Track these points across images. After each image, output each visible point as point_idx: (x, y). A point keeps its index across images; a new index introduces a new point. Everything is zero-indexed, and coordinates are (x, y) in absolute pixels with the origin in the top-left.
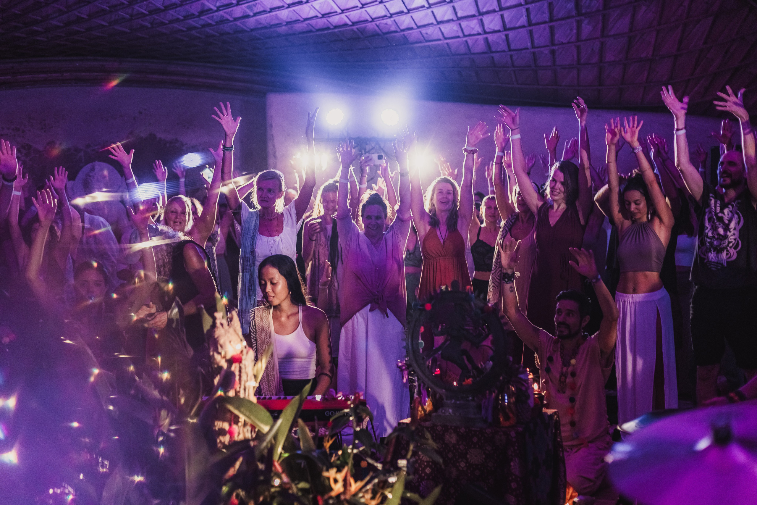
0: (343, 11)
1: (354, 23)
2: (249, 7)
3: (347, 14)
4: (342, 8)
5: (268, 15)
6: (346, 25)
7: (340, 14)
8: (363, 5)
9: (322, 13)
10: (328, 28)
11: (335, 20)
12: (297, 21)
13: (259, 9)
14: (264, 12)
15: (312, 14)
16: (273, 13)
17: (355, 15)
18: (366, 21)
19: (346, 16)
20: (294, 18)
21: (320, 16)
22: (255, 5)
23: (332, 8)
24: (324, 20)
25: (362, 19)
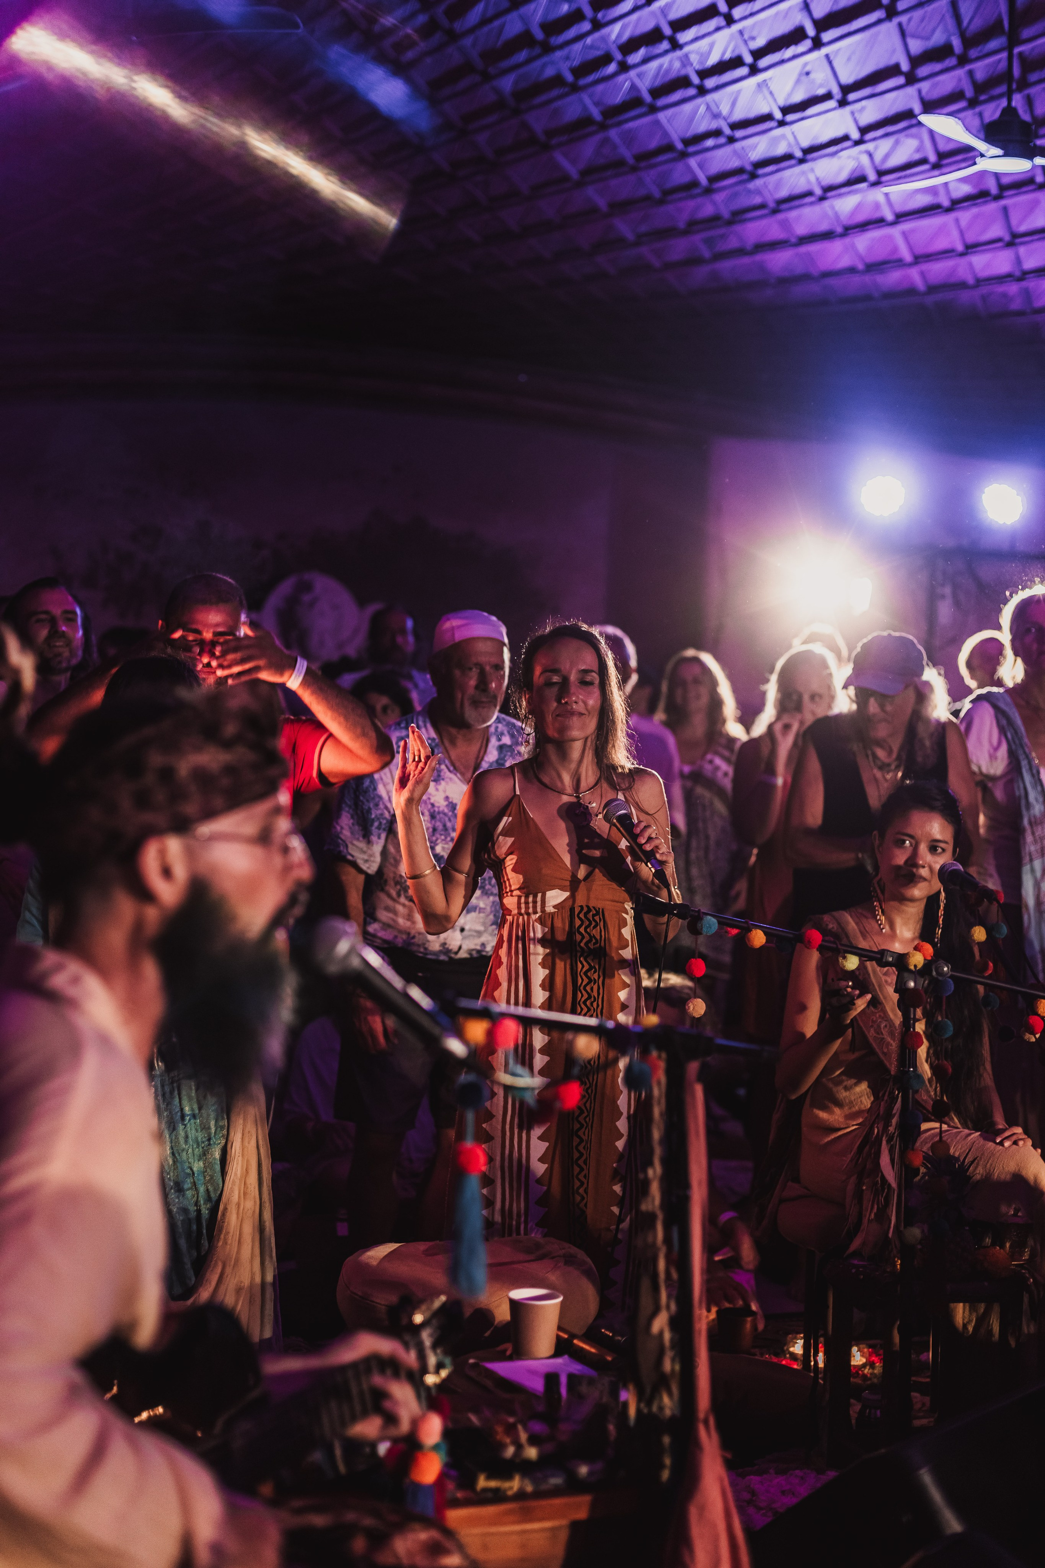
0: (920, 259)
1: (932, 289)
2: (709, 242)
3: (925, 267)
4: (920, 251)
5: (746, 260)
6: (911, 291)
7: (910, 265)
8: (971, 248)
9: (869, 260)
10: (868, 298)
11: (892, 278)
12: (806, 277)
13: (733, 243)
14: (741, 252)
15: (845, 262)
16: (758, 257)
17: (938, 269)
18: (962, 285)
19: (922, 274)
20: (799, 270)
21: (860, 266)
22: (722, 236)
23: (895, 249)
24: (867, 278)
25: (953, 280)
